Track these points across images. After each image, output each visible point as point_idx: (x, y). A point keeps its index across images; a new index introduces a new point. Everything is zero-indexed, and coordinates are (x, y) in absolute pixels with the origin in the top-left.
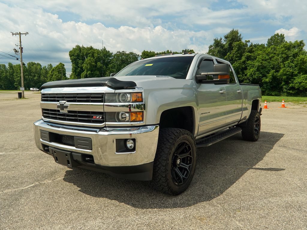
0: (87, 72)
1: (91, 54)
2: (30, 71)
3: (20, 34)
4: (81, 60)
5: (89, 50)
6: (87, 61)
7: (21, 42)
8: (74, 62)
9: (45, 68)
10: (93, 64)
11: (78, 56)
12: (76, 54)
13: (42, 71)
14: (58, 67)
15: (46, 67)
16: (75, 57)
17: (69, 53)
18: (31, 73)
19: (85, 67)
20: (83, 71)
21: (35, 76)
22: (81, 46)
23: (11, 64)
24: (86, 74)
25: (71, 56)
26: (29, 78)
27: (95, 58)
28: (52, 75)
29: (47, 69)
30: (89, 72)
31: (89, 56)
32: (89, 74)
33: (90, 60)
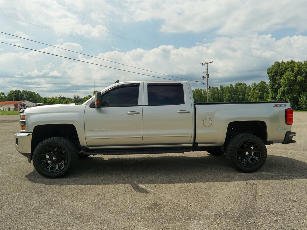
0: (284, 88)
1: (290, 69)
2: (236, 90)
3: (207, 63)
4: (279, 76)
5: (289, 65)
6: (285, 76)
7: (207, 70)
8: (271, 79)
9: (249, 87)
10: (292, 78)
11: (276, 72)
12: (274, 71)
13: (246, 90)
14: (259, 85)
15: (251, 86)
16: (272, 74)
17: (267, 70)
18: (237, 92)
19: (283, 82)
20: (281, 87)
21: (240, 95)
22: (280, 62)
23: (222, 86)
24: (284, 89)
25: (268, 73)
26: (235, 97)
27: (295, 72)
28: (253, 93)
29: (251, 87)
30: (287, 88)
31: (288, 71)
32: (287, 89)
33: (289, 74)
